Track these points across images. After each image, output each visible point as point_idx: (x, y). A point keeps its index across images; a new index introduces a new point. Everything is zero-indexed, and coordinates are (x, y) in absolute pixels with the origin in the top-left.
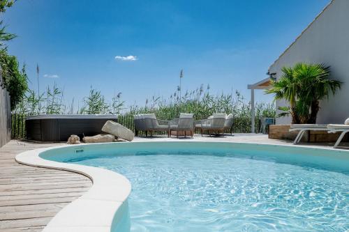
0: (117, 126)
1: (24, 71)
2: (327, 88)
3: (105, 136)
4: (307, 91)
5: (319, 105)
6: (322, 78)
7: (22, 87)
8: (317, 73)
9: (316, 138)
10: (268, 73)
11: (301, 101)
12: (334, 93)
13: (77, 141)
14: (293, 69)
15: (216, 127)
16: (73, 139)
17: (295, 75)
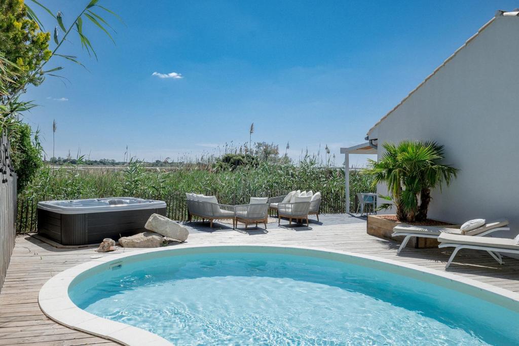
0: (167, 222)
1: (36, 138)
2: (440, 176)
3: (150, 237)
4: (416, 176)
5: (431, 195)
6: (434, 162)
7: (35, 165)
8: (427, 156)
9: (426, 244)
10: (367, 138)
11: (408, 191)
12: (448, 183)
13: (112, 248)
14: (397, 149)
15: (299, 213)
16: (106, 244)
17: (400, 157)
